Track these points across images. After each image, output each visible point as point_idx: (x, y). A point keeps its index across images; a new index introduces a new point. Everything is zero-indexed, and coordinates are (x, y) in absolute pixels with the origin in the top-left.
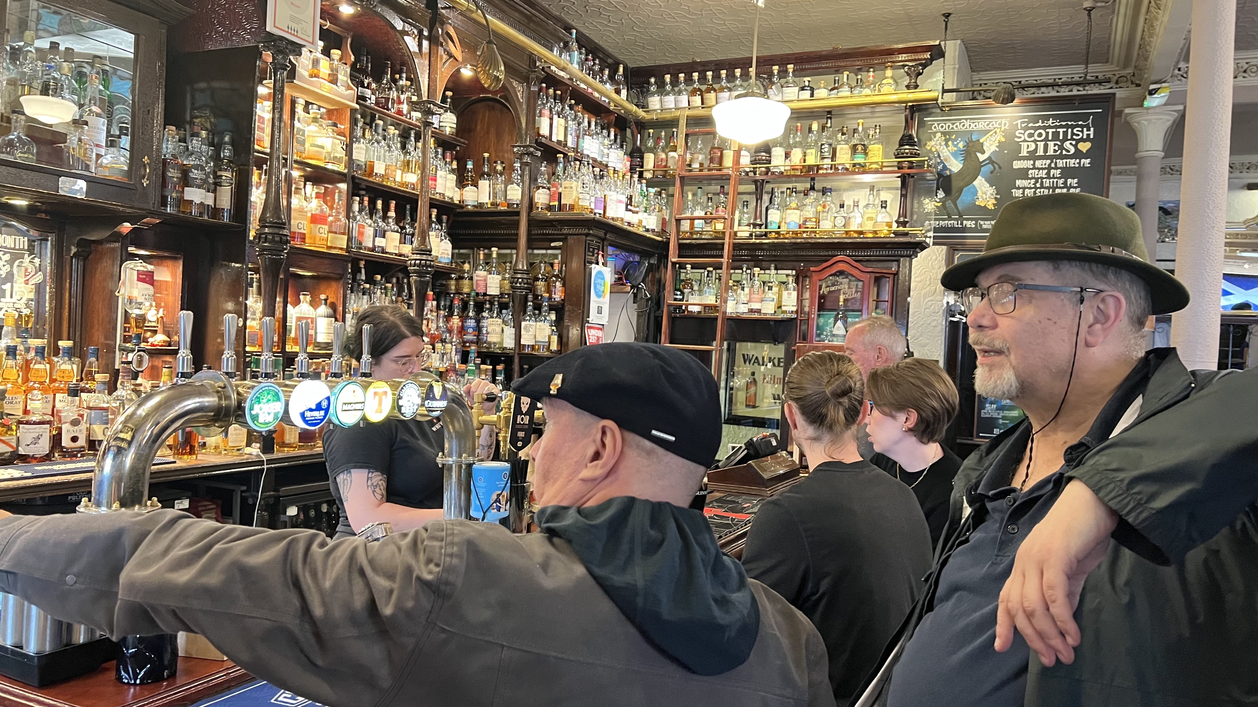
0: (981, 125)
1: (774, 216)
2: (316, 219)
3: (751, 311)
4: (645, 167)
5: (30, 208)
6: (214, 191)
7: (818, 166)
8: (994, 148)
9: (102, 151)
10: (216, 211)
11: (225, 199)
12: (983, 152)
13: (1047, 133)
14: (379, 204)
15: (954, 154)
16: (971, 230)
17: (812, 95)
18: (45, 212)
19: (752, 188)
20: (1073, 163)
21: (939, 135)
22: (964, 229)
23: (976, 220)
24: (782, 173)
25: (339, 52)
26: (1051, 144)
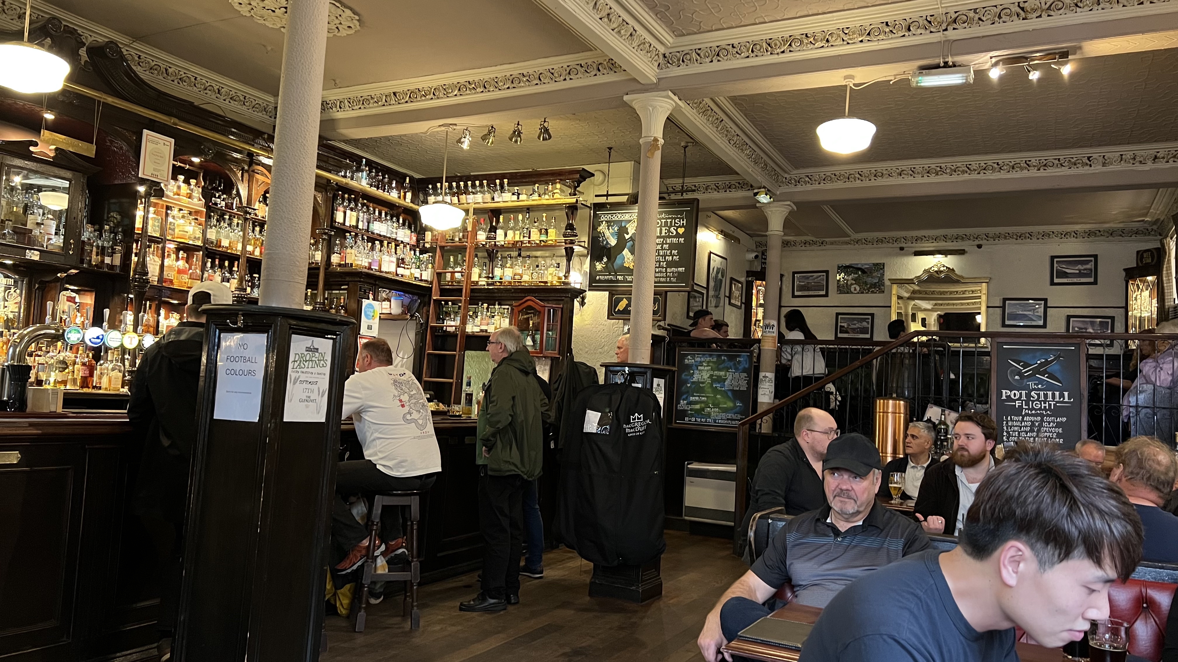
0: (627, 217)
1: (498, 272)
2: (180, 272)
3: (482, 331)
4: (426, 240)
5: (14, 265)
6: (112, 256)
7: (521, 241)
8: (633, 231)
9: (53, 237)
10: (111, 267)
11: (117, 260)
12: (628, 234)
13: (662, 222)
14: (227, 263)
15: (612, 234)
16: (621, 282)
17: (518, 198)
18: (24, 267)
19: (486, 254)
20: (675, 240)
21: (604, 222)
22: (618, 281)
23: (624, 275)
24: (503, 245)
25: (195, 181)
26: (664, 229)
